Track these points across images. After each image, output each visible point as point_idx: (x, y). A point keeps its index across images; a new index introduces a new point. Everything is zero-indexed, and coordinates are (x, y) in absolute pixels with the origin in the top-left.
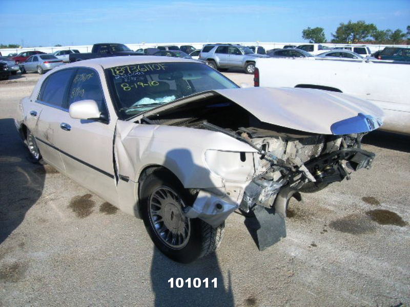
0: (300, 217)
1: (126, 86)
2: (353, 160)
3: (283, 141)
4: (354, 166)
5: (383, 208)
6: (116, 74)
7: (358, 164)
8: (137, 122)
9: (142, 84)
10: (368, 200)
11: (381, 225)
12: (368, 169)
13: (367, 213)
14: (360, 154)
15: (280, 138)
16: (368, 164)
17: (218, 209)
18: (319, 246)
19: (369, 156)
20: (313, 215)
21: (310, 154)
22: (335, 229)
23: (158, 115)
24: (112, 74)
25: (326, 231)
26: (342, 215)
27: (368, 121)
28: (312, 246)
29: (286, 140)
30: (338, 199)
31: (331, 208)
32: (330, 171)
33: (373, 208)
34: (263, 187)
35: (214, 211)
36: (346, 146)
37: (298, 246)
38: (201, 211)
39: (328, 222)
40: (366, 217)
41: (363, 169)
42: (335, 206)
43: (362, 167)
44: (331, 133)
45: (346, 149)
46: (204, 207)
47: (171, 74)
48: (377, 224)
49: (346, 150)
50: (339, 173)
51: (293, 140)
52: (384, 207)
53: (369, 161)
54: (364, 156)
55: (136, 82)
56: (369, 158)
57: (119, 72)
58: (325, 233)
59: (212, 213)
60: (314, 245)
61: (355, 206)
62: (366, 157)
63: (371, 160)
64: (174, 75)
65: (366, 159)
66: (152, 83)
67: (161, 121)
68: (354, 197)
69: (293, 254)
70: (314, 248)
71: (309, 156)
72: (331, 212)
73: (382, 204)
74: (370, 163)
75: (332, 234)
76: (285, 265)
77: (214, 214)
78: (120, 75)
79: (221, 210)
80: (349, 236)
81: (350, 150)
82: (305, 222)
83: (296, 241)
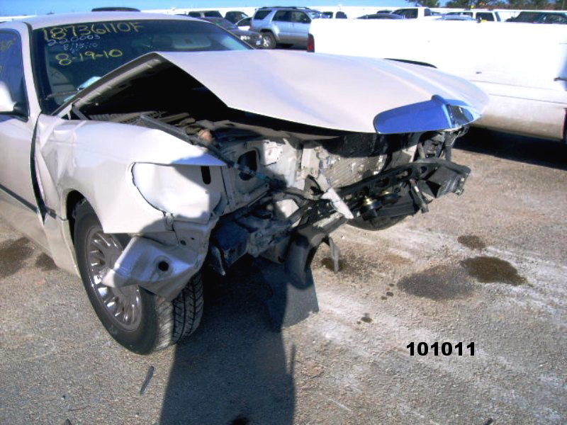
0: (353, 271)
1: (64, 57)
2: (431, 179)
3: (294, 147)
4: (435, 189)
5: (489, 255)
6: (50, 38)
7: (439, 186)
8: (65, 117)
9: (93, 55)
10: (467, 241)
11: (483, 284)
12: (458, 194)
13: (462, 263)
14: (445, 169)
15: (285, 140)
16: (459, 185)
17: (162, 272)
18: (375, 321)
19: (461, 172)
20: (375, 266)
21: (361, 169)
22: (407, 290)
23: (97, 104)
24: (43, 38)
25: (390, 294)
26: (421, 266)
27: (448, 110)
28: (363, 322)
29: (300, 146)
30: (420, 240)
31: (406, 255)
32: (389, 198)
33: (475, 254)
34: (251, 230)
35: (154, 274)
36: (423, 155)
37: (341, 321)
38: (129, 276)
39: (396, 280)
40: (460, 270)
41: (450, 194)
42: (412, 252)
43: (447, 192)
44: (374, 131)
45: (423, 160)
46: (135, 267)
47: (150, 38)
48: (477, 283)
49: (422, 162)
50: (412, 200)
51: (312, 144)
52: (491, 252)
53: (459, 182)
54: (451, 172)
55: (83, 51)
56: (459, 176)
57: (57, 36)
58: (389, 298)
59: (151, 278)
60: (367, 319)
61: (445, 252)
62: (454, 173)
63: (463, 180)
64: (154, 41)
65: (453, 178)
66: (111, 53)
67: (111, 115)
68: (446, 236)
69: (328, 336)
70: (367, 324)
71: (359, 172)
72: (404, 261)
73: (489, 248)
74: (461, 185)
75: (400, 300)
76: (311, 356)
77: (154, 280)
78: (58, 41)
79: (167, 273)
80: (428, 303)
81: (428, 161)
82: (361, 279)
83: (338, 312)
